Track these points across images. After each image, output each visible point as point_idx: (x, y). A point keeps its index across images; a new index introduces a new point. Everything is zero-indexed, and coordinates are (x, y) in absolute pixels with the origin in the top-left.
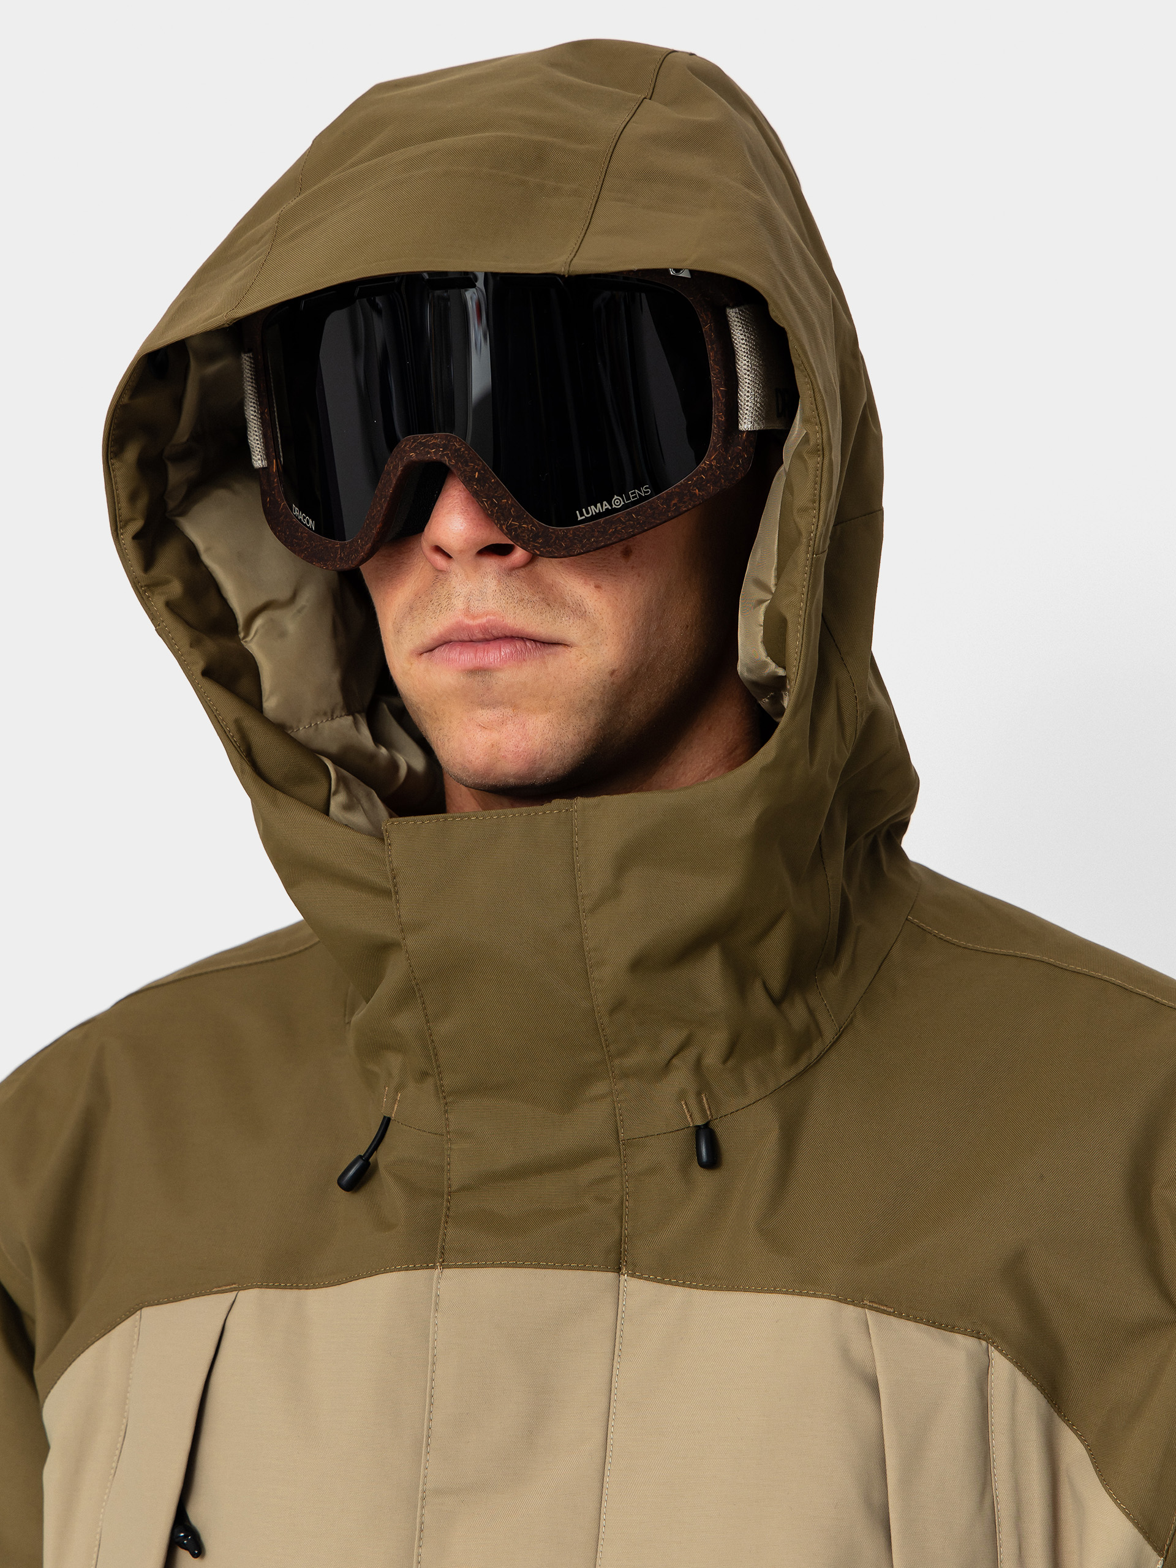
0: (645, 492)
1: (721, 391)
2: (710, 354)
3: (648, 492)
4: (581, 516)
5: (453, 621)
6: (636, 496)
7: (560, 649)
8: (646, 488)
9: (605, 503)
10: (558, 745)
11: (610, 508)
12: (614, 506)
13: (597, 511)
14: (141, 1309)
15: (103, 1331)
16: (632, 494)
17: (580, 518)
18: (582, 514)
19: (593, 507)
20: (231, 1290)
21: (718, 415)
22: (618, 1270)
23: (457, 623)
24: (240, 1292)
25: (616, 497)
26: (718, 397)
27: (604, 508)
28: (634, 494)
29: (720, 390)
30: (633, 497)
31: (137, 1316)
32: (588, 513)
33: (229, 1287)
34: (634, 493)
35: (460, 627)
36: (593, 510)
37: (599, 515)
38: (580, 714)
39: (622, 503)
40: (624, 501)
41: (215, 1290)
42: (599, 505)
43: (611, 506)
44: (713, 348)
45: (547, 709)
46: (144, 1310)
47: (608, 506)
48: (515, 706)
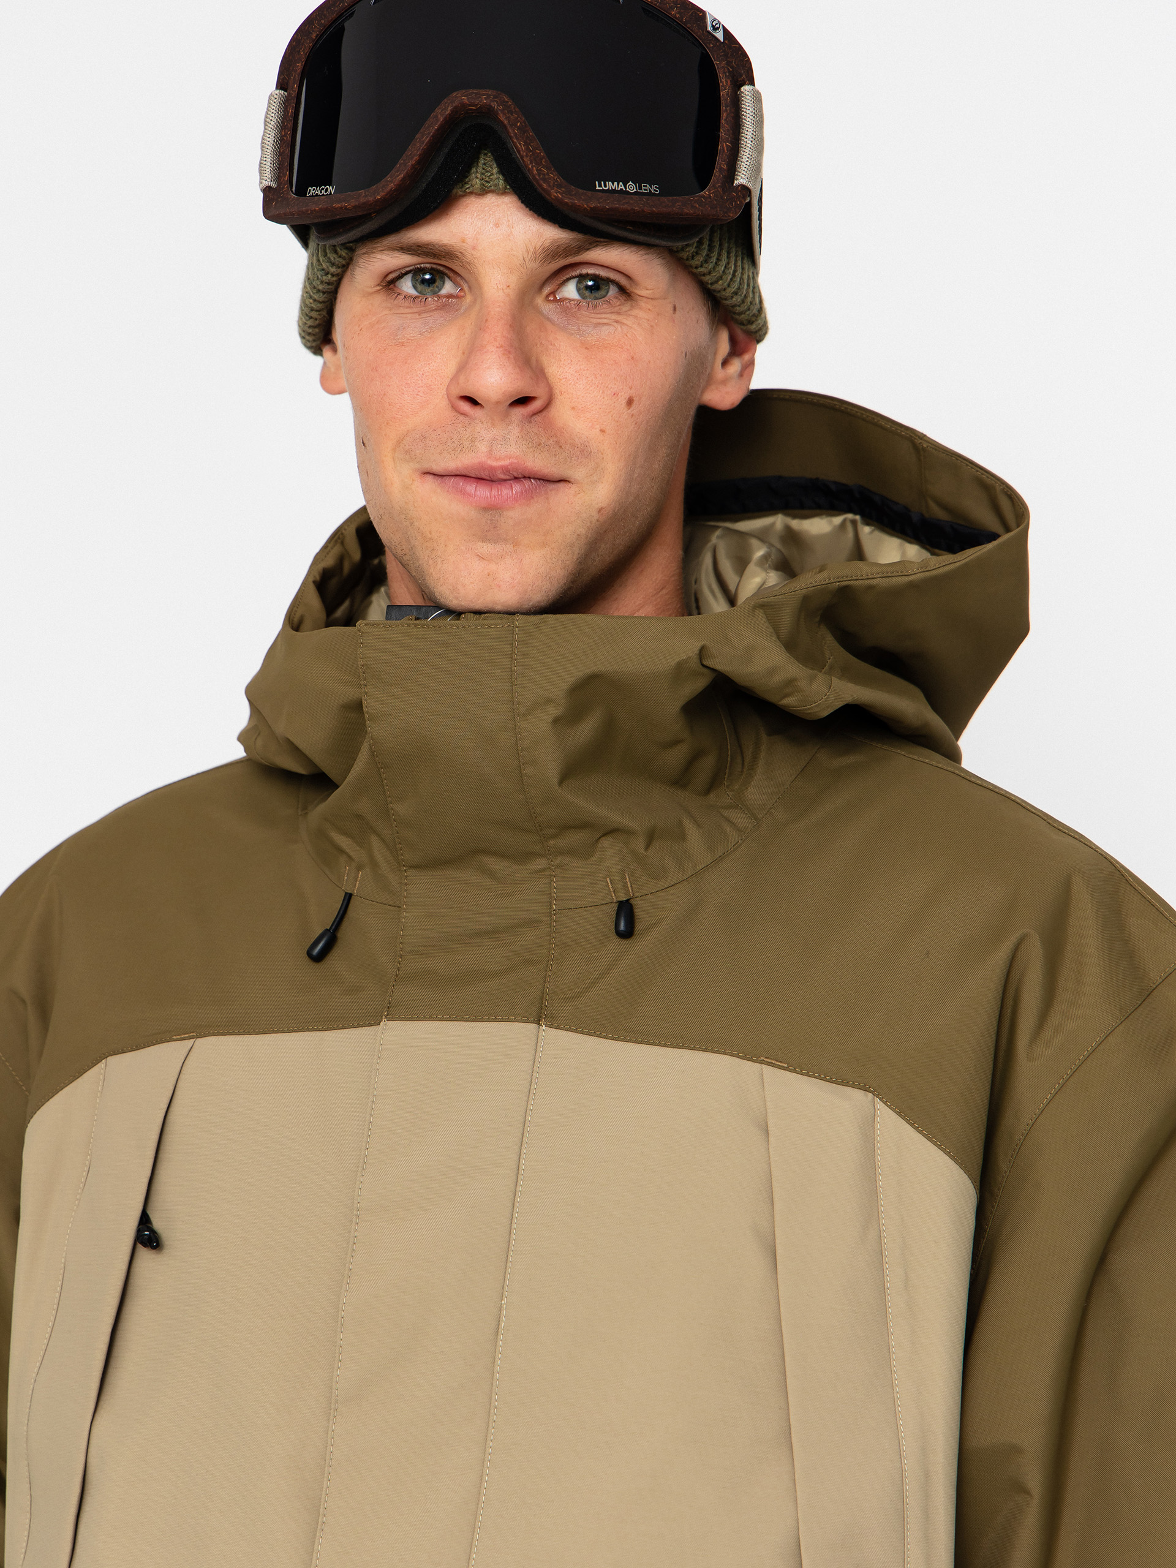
0: (655, 190)
1: (727, 146)
2: (723, 114)
3: (657, 191)
4: (599, 187)
5: (476, 461)
6: (646, 190)
7: (561, 485)
8: (656, 187)
9: (621, 183)
10: (548, 578)
11: (624, 189)
12: (628, 189)
13: (614, 188)
14: (107, 1057)
15: (71, 1078)
16: (644, 186)
17: (598, 188)
18: (600, 186)
19: (610, 183)
20: (189, 1038)
21: (721, 163)
22: (538, 1022)
23: (479, 463)
24: (198, 1039)
25: (630, 183)
26: (723, 148)
27: (620, 187)
28: (646, 188)
29: (726, 144)
30: (644, 190)
31: (102, 1065)
32: (605, 186)
33: (187, 1035)
34: (646, 186)
35: (482, 467)
36: (610, 185)
37: (614, 191)
38: (568, 548)
39: (635, 190)
40: (636, 189)
41: (174, 1037)
42: (616, 183)
43: (626, 188)
44: (726, 110)
45: (544, 545)
46: (108, 1058)
47: (623, 187)
48: (516, 544)
